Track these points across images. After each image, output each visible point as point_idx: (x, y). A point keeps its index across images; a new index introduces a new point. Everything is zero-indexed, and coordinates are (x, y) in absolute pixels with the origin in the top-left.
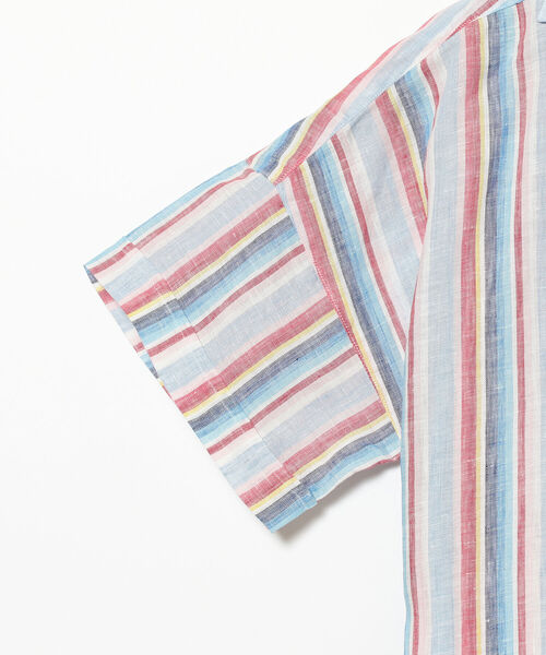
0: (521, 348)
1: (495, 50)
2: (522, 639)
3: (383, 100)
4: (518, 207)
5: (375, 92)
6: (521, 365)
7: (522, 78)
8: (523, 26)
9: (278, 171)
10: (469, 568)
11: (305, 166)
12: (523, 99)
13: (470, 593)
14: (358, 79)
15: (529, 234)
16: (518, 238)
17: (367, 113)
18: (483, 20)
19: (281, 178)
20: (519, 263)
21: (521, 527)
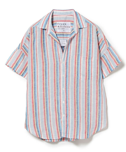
0: (37, 60)
1: (33, 31)
2: (37, 88)
3: (27, 38)
4: (36, 46)
5: (26, 38)
6: (37, 62)
7: (36, 33)
8: (36, 28)
9: (20, 49)
10: (32, 82)
11: (22, 47)
12: (36, 35)
13: (33, 84)
14: (24, 37)
15: (37, 49)
16: (36, 49)
17: (26, 40)
18: (32, 27)
19: (21, 49)
20: (36, 52)
21: (37, 78)
